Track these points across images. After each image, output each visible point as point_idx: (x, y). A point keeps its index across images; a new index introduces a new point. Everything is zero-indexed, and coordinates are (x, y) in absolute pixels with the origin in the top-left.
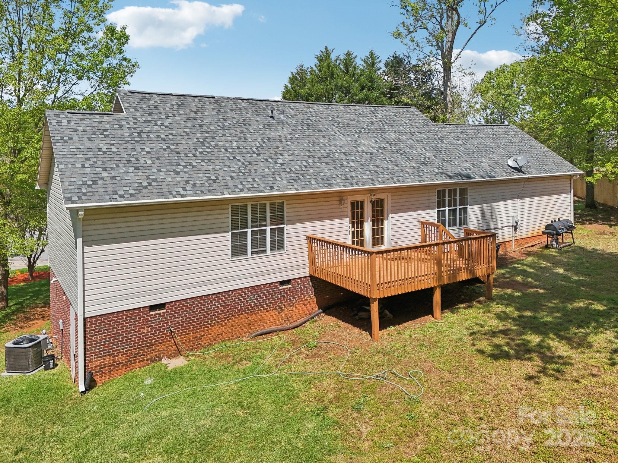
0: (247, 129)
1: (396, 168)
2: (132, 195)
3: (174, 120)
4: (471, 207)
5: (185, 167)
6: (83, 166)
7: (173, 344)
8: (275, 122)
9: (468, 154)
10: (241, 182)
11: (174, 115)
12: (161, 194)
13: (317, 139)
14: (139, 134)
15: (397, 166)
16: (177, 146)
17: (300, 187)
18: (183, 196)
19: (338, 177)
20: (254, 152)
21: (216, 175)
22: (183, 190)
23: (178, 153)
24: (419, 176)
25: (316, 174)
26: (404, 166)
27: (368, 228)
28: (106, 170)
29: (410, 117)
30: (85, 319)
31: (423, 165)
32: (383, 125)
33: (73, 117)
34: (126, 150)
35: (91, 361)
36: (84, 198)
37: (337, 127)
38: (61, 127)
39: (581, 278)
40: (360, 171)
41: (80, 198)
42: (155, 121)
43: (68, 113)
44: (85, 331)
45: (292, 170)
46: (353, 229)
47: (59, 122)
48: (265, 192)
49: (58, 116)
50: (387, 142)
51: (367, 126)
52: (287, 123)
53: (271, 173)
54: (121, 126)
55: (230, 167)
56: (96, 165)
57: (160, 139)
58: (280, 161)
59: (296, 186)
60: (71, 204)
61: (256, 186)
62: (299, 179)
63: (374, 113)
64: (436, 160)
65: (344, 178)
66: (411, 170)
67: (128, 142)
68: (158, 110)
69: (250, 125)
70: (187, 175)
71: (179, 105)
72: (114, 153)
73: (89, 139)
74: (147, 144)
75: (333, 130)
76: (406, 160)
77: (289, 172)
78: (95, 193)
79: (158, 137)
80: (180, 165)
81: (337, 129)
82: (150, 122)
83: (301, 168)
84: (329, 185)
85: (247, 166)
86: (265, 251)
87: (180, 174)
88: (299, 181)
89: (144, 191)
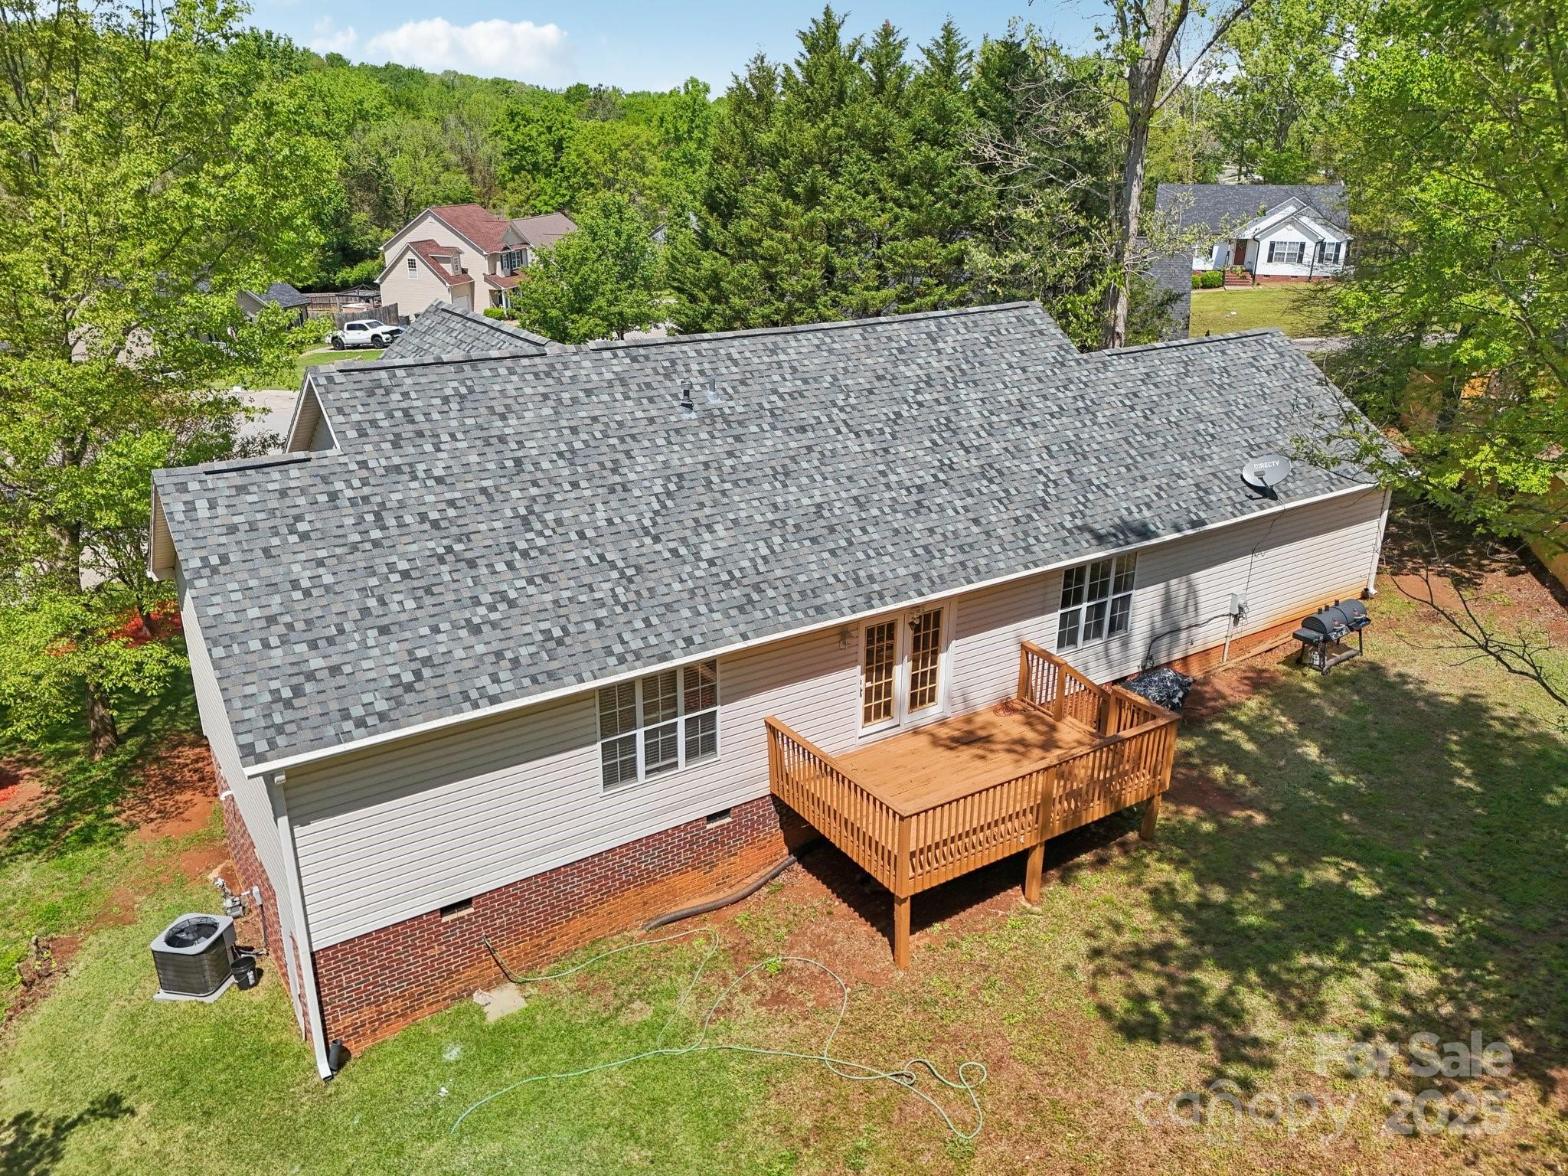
0: (628, 454)
1: (975, 529)
2: (382, 716)
3: (455, 454)
4: (1140, 591)
5: (492, 608)
6: (266, 645)
7: (494, 963)
8: (693, 415)
9: (1151, 455)
10: (620, 636)
11: (453, 436)
12: (446, 703)
13: (793, 458)
14: (378, 516)
15: (976, 521)
16: (469, 540)
17: (753, 626)
18: (494, 700)
19: (838, 580)
20: (647, 533)
21: (563, 621)
22: (493, 682)
23: (472, 564)
24: (1027, 549)
25: (788, 581)
26: (994, 519)
27: (902, 675)
28: (316, 647)
29: (1022, 341)
30: (313, 954)
31: (1040, 508)
32: (956, 382)
33: (221, 484)
34: (353, 574)
35: (335, 1020)
36: (281, 741)
37: (842, 409)
38: (195, 525)
39: (1350, 782)
40: (891, 555)
41: (272, 745)
42: (410, 465)
43: (207, 473)
44: (316, 974)
45: (733, 578)
46: (869, 684)
47: (190, 507)
48: (673, 658)
49: (182, 488)
50: (961, 443)
51: (916, 392)
52: (723, 414)
53: (686, 595)
54: (333, 496)
55: (592, 590)
56: (293, 636)
57: (427, 526)
58: (707, 552)
59: (742, 628)
60: (257, 763)
61: (653, 640)
62: (751, 601)
63: (935, 342)
64: (1073, 486)
65: (851, 584)
66: (1009, 530)
67: (354, 548)
68: (413, 422)
69: (633, 437)
70: (499, 634)
71: (462, 397)
72: (328, 589)
73: (267, 552)
74: (400, 548)
75: (832, 421)
76: (1000, 500)
77: (726, 585)
78: (303, 723)
79: (423, 517)
80: (479, 604)
81: (843, 416)
82: (397, 469)
83: (755, 567)
84: (819, 610)
85: (630, 580)
86: (675, 765)
87: (481, 632)
88: (749, 608)
89: (408, 698)
